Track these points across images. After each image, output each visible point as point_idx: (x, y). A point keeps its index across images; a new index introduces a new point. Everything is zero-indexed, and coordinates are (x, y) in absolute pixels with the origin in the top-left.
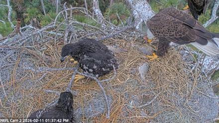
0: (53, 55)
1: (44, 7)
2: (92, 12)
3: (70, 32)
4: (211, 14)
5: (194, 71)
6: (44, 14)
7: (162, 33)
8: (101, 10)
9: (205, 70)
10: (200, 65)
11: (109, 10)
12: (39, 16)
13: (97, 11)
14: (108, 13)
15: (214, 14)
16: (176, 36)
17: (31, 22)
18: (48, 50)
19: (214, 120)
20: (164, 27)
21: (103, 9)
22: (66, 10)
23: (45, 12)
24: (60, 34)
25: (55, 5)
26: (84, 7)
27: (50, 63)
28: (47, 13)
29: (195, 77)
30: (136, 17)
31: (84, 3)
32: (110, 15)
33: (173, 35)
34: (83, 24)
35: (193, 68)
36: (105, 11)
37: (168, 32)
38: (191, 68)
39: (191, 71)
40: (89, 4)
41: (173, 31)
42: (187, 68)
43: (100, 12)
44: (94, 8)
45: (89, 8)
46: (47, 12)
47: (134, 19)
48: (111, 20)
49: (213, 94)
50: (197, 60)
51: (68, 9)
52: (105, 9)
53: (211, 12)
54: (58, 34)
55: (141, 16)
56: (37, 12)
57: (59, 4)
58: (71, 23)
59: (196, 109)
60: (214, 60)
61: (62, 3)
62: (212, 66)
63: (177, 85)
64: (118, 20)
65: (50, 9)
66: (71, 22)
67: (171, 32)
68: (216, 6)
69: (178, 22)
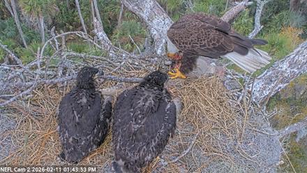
0: (43, 104)
1: (23, 37)
2: (93, 36)
3: (65, 69)
4: (254, 24)
5: (242, 102)
6: (24, 47)
7: (190, 44)
8: (106, 33)
9: (256, 99)
10: (249, 92)
11: (118, 32)
12: (18, 50)
13: (101, 34)
14: (117, 36)
15: (258, 23)
16: (209, 45)
17: (7, 60)
18: (34, 98)
19: (277, 164)
20: (191, 35)
21: (109, 31)
22: (55, 38)
23: (25, 44)
24: (51, 73)
25: (40, 31)
26: (82, 30)
27: (39, 116)
28: (28, 44)
29: (244, 109)
30: (156, 38)
31: (81, 25)
32: (120, 38)
33: (204, 46)
34: (83, 55)
35: (241, 98)
36: (112, 34)
37: (198, 41)
38: (238, 98)
39: (239, 103)
40: (88, 26)
41: (204, 40)
42: (233, 99)
43: (105, 35)
44: (96, 31)
45: (88, 32)
46: (29, 42)
47: (153, 39)
48: (122, 44)
49: (270, 129)
50: (244, 86)
51: (59, 35)
52: (112, 30)
53: (254, 20)
54: (48, 72)
55: (162, 35)
56: (14, 44)
57: (45, 30)
58: (65, 56)
59: (251, 153)
60: (266, 84)
61: (49, 28)
62: (264, 92)
63: (222, 124)
64: (132, 44)
65: (32, 38)
66: (65, 54)
67: (201, 41)
68: (259, 12)
69: (209, 28)
